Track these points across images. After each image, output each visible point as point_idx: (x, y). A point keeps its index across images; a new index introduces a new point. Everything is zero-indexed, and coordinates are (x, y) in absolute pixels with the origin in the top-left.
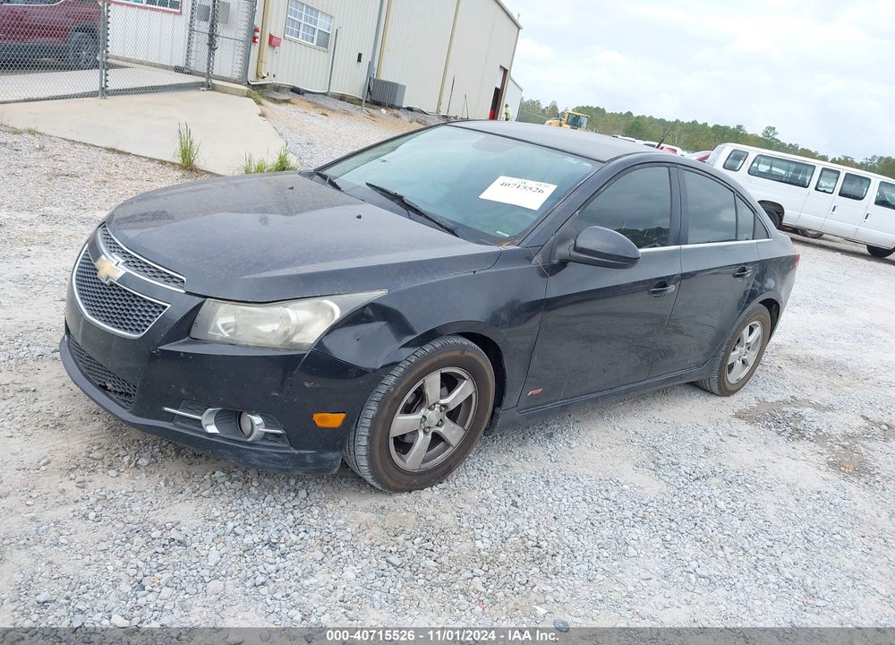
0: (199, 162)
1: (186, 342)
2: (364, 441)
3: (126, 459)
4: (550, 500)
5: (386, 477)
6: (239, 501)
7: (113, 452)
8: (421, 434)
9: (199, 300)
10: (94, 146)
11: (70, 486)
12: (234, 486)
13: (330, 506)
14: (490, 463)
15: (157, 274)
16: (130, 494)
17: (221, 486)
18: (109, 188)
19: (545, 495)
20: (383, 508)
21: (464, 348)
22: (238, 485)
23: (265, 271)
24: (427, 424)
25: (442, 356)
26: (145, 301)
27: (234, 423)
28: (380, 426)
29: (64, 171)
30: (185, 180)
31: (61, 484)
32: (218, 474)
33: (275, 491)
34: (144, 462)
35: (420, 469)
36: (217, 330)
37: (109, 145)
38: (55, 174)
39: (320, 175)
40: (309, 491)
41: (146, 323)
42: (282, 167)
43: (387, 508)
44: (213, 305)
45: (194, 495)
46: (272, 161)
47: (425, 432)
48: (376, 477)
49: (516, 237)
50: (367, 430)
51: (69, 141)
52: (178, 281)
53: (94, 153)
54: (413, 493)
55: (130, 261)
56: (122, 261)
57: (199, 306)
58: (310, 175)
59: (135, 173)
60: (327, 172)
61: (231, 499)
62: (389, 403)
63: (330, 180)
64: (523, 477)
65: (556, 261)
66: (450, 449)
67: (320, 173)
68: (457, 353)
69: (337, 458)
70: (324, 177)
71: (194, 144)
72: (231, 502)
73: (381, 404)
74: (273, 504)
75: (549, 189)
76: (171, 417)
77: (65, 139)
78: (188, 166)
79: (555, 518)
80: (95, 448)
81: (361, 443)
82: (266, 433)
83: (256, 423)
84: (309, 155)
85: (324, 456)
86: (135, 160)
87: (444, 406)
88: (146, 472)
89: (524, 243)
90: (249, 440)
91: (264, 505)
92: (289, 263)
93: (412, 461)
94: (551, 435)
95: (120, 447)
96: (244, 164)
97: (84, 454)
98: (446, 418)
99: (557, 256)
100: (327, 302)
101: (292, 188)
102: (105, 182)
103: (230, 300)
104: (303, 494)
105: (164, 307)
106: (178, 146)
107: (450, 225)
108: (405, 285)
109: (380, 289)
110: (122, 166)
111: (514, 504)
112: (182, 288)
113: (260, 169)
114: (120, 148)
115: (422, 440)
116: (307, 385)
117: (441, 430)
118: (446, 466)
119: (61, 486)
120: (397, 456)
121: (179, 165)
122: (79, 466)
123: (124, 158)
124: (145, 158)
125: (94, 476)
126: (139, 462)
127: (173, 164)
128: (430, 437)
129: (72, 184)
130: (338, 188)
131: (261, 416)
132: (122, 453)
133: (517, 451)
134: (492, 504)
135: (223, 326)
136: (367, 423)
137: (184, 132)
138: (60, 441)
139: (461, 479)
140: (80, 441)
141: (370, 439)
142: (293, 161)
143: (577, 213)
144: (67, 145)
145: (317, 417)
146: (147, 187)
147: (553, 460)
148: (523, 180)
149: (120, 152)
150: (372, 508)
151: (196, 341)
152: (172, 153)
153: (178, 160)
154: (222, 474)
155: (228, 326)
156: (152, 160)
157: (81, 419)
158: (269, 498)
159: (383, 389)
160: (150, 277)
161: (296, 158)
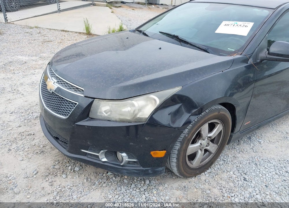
0: (92, 32)
1: (88, 120)
2: (175, 160)
3: (70, 168)
4: (261, 175)
5: (185, 173)
6: (120, 188)
7: (64, 164)
8: (200, 151)
9: (91, 100)
10: (57, 30)
11: (46, 185)
12: (117, 180)
13: (161, 188)
14: (227, 156)
15: (71, 87)
16: (72, 188)
17: (111, 180)
18: (62, 44)
19: (258, 173)
20: (185, 187)
21: (219, 110)
22: (118, 179)
23: (120, 83)
24: (202, 147)
25: (209, 116)
26: (67, 101)
27: (114, 155)
28: (182, 153)
29: (47, 40)
30: (88, 38)
31: (42, 184)
32: (109, 173)
33: (135, 180)
34: (77, 169)
35: (199, 166)
36: (101, 113)
37: (62, 29)
38: (44, 42)
39: (138, 31)
40: (150, 180)
41: (68, 111)
42: (121, 30)
43: (187, 187)
44: (98, 102)
45: (100, 186)
46: (117, 28)
47: (201, 150)
48: (181, 173)
49: (238, 51)
50: (176, 155)
51: (49, 29)
52: (81, 90)
53: (57, 32)
54: (197, 177)
55: (60, 81)
56: (56, 81)
57: (91, 103)
58: (134, 31)
59: (71, 38)
60: (141, 29)
61: (116, 187)
62: (186, 142)
63: (143, 32)
64: (244, 163)
65: (258, 61)
66: (212, 155)
67: (138, 30)
68: (216, 113)
69: (163, 170)
70: (140, 32)
71: (90, 25)
72: (116, 189)
73: (182, 143)
74: (135, 189)
75: (251, 25)
76: (86, 154)
77: (47, 29)
78: (89, 33)
79: (266, 186)
80: (57, 163)
81: (173, 161)
82: (129, 161)
83: (124, 156)
84: (130, 25)
85: (157, 169)
86: (71, 33)
87: (209, 137)
88: (79, 173)
89: (244, 53)
90: (122, 164)
91: (131, 190)
92: (132, 77)
93: (195, 163)
94: (250, 138)
95: (67, 161)
96: (108, 30)
97: (52, 167)
98: (210, 142)
99: (259, 58)
100: (152, 96)
101: (128, 38)
102: (61, 42)
103: (106, 99)
104: (147, 182)
105: (76, 104)
106: (85, 26)
107: (204, 48)
108: (190, 82)
109: (178, 86)
110: (66, 36)
111: (245, 179)
112: (83, 94)
113: (113, 32)
114: (65, 30)
115: (200, 154)
116: (146, 139)
117: (208, 148)
118: (210, 163)
119: (43, 185)
120: (189, 163)
121: (85, 33)
122: (49, 174)
123: (67, 33)
124: (74, 32)
125: (57, 179)
126: (75, 169)
127: (83, 33)
128: (203, 152)
129: (50, 44)
130: (147, 36)
131: (126, 153)
132: (68, 165)
133: (237, 147)
134: (235, 181)
135: (105, 112)
136: (176, 152)
137: (86, 21)
138: (42, 161)
139: (216, 166)
140: (51, 159)
141: (178, 159)
142: (124, 27)
143: (267, 35)
144: (48, 30)
145: (152, 153)
146: (75, 42)
147: (255, 151)
148: (236, 22)
149: (66, 31)
150: (180, 187)
151: (92, 119)
152: (83, 30)
153: (85, 32)
154: (111, 173)
155: (107, 111)
156: (76, 32)
157: (51, 148)
158: (133, 186)
159: (182, 136)
160: (68, 89)
161: (125, 26)
